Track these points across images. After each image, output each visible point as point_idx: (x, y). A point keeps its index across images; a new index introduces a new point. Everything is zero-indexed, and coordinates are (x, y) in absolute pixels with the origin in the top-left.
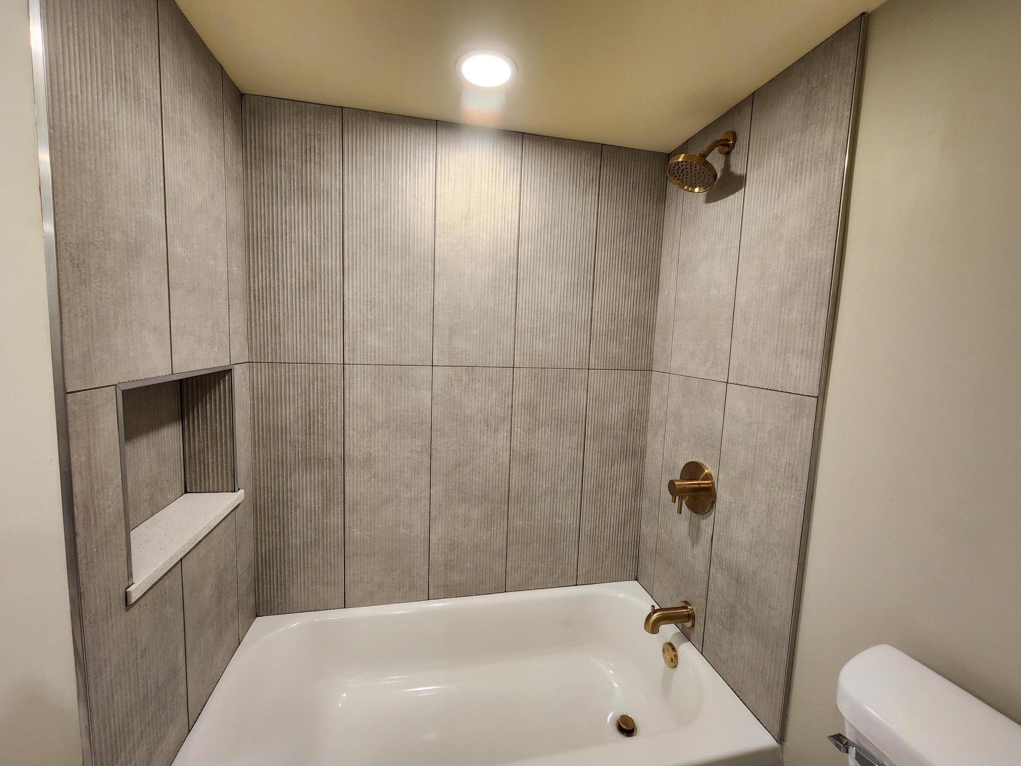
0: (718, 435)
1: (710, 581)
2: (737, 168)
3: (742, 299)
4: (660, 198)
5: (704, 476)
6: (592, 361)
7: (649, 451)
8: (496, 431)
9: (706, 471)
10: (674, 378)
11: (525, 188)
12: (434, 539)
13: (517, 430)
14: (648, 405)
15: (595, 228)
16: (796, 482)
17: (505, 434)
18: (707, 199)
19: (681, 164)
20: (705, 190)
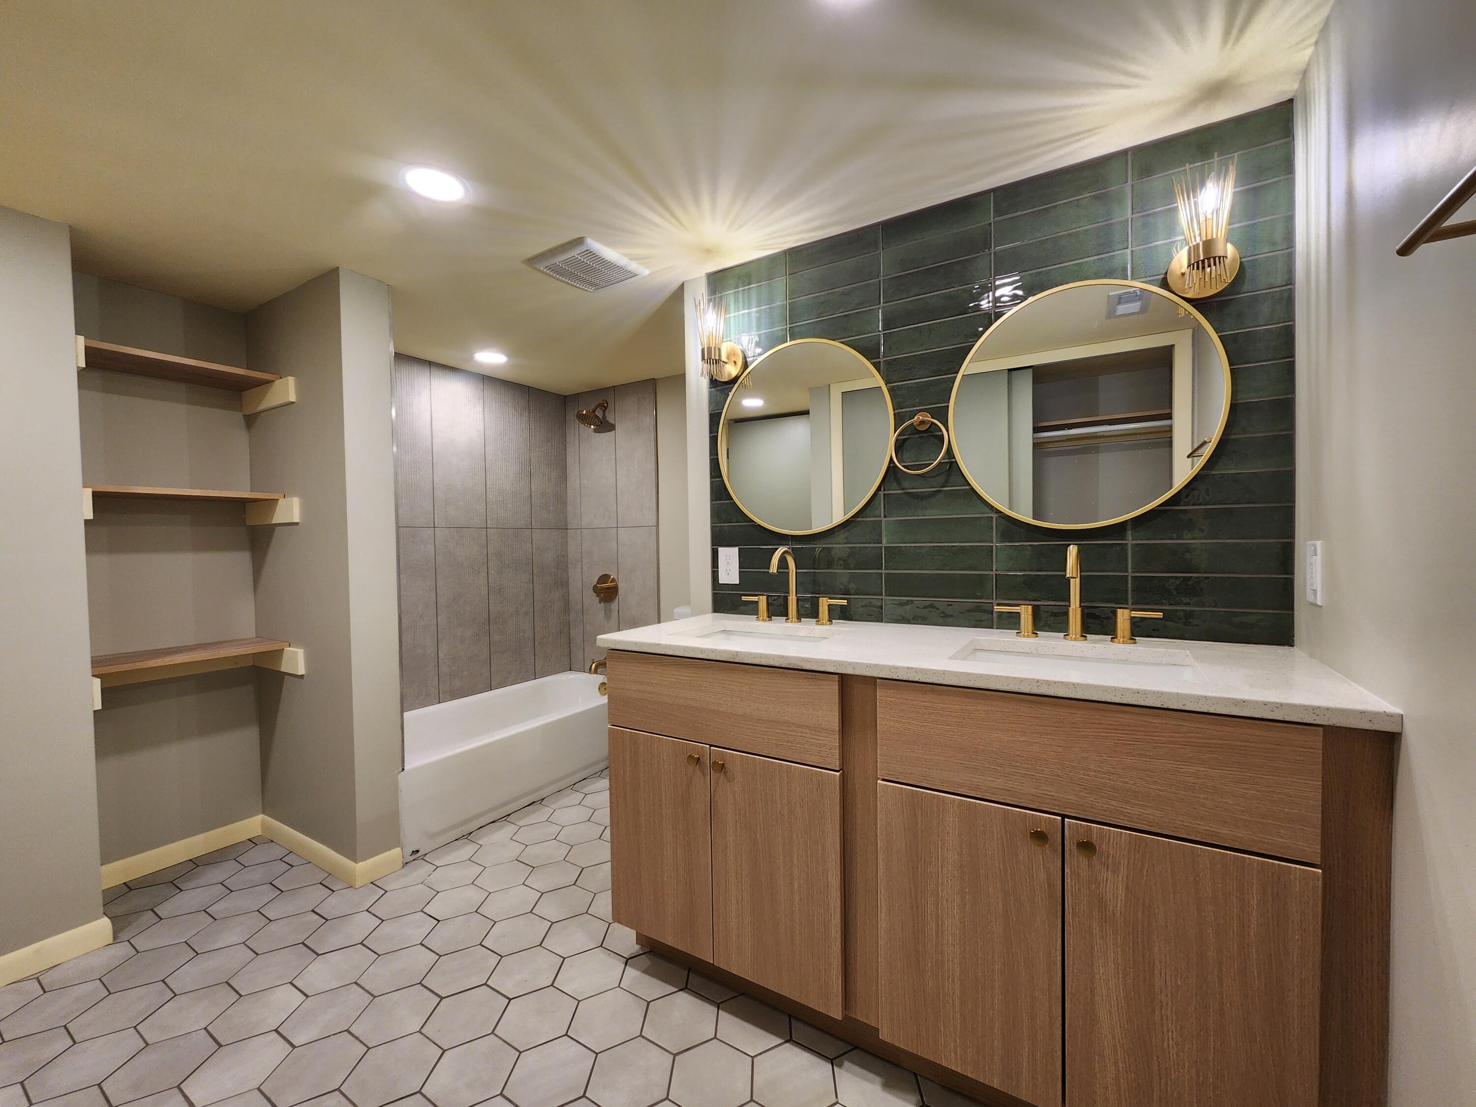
0: (616, 556)
2: (610, 419)
4: (563, 422)
5: (611, 580)
6: (533, 523)
7: (571, 581)
8: (479, 572)
9: (612, 577)
10: (585, 531)
11: (486, 409)
12: (441, 656)
13: (491, 571)
14: (567, 552)
17: (484, 575)
18: (595, 431)
19: (585, 414)
20: (595, 427)
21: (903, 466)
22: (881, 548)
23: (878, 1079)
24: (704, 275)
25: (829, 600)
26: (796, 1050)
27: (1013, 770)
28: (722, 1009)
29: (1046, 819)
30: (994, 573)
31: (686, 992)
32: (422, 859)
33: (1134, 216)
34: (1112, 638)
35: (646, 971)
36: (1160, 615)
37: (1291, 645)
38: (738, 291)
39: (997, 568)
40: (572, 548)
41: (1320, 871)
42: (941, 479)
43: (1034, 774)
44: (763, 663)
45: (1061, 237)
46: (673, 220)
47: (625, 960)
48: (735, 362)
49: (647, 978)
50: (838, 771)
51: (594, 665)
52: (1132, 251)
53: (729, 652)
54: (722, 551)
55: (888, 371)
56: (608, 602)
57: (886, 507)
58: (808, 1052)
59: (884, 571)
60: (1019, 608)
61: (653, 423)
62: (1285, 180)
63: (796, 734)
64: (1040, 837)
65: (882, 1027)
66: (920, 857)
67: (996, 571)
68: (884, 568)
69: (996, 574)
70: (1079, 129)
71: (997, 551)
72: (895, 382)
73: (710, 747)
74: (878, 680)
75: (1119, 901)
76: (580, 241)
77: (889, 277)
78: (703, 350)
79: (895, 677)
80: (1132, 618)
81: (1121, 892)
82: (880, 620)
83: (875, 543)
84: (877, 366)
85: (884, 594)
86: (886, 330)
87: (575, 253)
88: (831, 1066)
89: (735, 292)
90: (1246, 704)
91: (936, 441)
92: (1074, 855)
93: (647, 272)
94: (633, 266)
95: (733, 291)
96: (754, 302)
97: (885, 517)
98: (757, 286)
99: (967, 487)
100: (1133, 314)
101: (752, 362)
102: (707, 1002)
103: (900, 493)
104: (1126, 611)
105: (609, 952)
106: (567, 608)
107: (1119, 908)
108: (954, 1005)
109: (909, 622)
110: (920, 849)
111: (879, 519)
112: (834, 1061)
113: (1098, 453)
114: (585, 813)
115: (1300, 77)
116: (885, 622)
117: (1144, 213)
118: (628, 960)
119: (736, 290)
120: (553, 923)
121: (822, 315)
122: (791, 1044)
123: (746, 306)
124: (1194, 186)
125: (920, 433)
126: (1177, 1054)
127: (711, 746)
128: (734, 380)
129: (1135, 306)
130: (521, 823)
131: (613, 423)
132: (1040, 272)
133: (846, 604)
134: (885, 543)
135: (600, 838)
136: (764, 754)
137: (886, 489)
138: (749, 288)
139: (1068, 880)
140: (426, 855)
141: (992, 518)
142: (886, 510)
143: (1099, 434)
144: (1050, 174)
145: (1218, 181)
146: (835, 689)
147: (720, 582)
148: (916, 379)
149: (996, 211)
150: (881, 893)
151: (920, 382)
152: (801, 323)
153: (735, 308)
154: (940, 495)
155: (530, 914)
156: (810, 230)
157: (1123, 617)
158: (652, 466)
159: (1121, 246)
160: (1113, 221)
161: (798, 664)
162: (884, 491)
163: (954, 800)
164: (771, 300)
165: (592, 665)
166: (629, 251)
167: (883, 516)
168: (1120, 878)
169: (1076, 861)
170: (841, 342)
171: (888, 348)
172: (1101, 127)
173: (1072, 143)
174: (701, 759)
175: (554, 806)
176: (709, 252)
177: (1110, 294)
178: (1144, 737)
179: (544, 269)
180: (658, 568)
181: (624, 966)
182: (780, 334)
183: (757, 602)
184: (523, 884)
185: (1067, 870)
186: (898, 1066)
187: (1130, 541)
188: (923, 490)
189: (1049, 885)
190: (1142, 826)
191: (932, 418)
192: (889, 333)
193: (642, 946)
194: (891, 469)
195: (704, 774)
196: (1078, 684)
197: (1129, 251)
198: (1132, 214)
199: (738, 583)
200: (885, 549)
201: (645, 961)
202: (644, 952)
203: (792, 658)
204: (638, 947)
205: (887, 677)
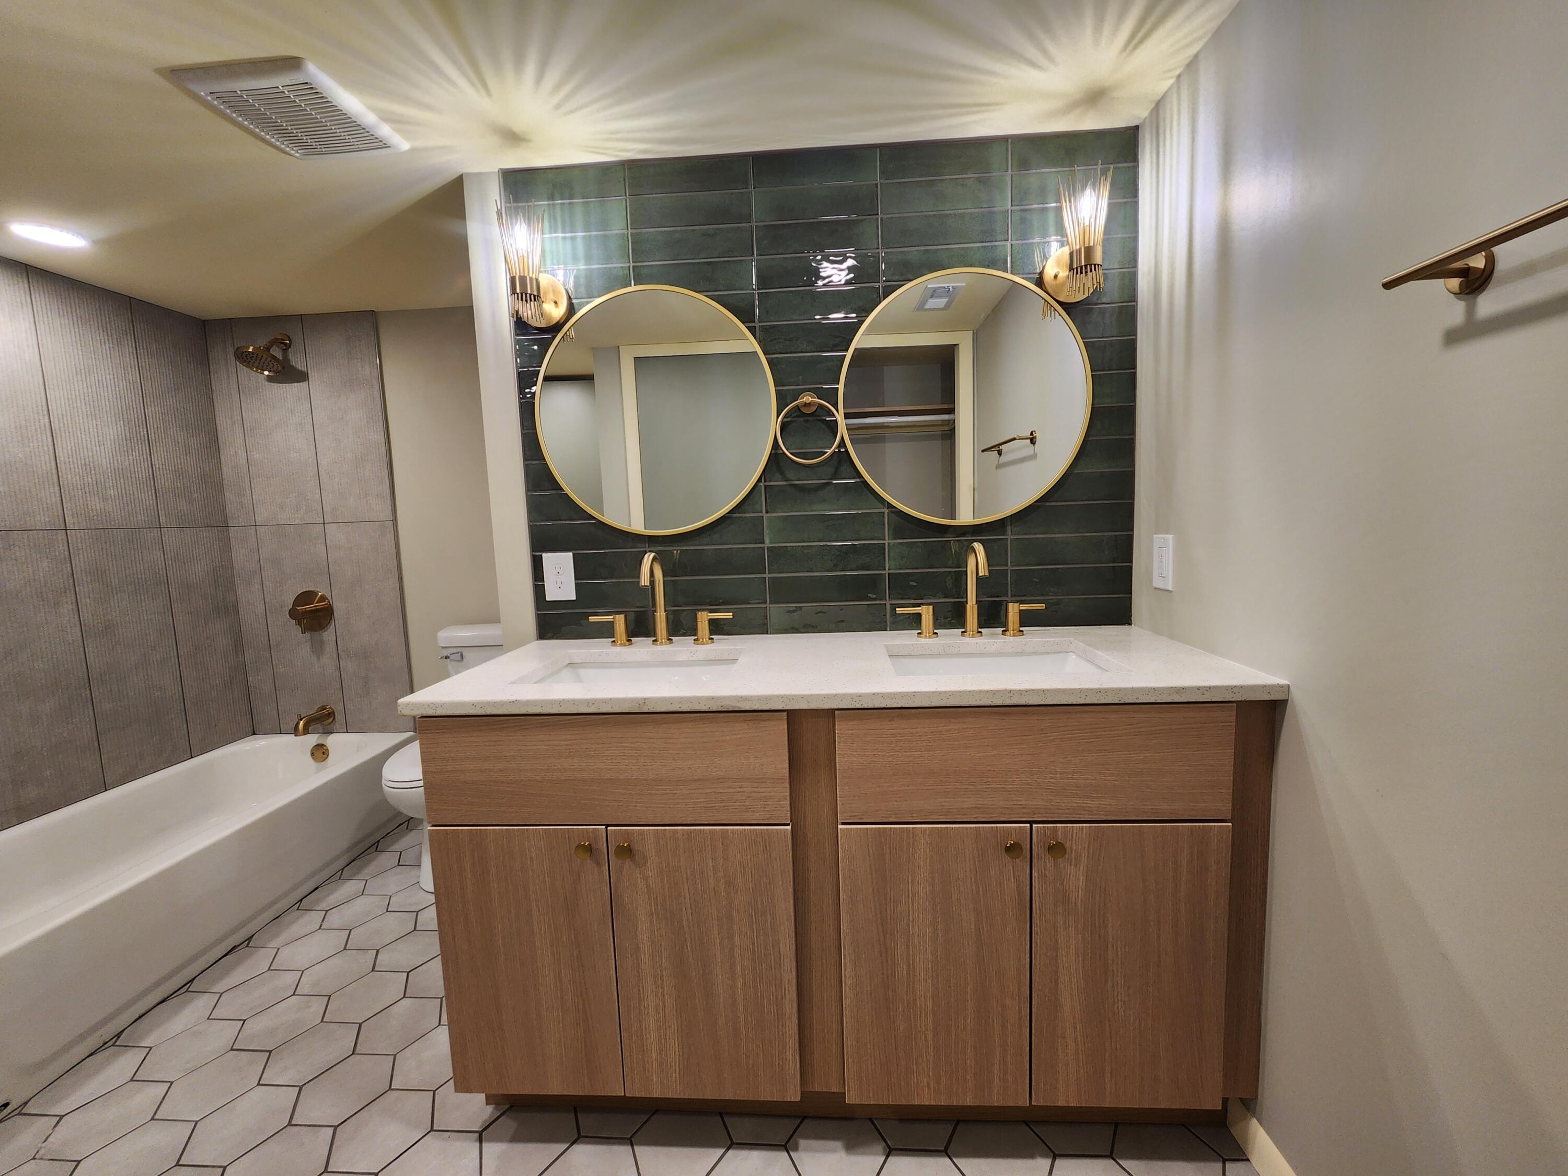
0: (325, 563)
1: (342, 673)
2: (297, 362)
3: (323, 462)
4: (203, 361)
5: (319, 599)
6: (163, 519)
7: (242, 604)
9: (320, 594)
10: (262, 530)
13: (84, 600)
14: (231, 561)
15: (139, 381)
16: (391, 573)
17: (70, 607)
18: (269, 379)
19: (253, 353)
20: (271, 374)
21: (791, 454)
22: (763, 549)
23: (838, 1144)
24: (497, 170)
25: (709, 614)
26: (743, 1153)
27: (984, 786)
28: (637, 1144)
29: (1015, 829)
30: (887, 572)
31: (582, 1143)
32: (20, 1114)
33: (1014, 208)
34: (1003, 631)
35: (517, 1138)
36: (1042, 606)
37: (1130, 624)
38: (553, 204)
39: (889, 567)
40: (240, 554)
41: (1230, 824)
42: (831, 470)
43: (1004, 786)
44: (685, 708)
45: (947, 215)
46: (470, 72)
47: (478, 1134)
48: (556, 303)
49: (520, 1147)
50: (788, 825)
51: (301, 723)
52: (1012, 245)
53: (633, 700)
54: (548, 558)
55: (766, 338)
56: (316, 631)
57: (768, 500)
58: (757, 1149)
59: (767, 576)
60: (920, 608)
61: (376, 373)
62: (1131, 202)
63: (734, 790)
64: (1012, 850)
65: (849, 1091)
66: (888, 899)
67: (889, 570)
68: (767, 572)
69: (889, 574)
70: (985, 101)
71: (889, 549)
72: (774, 354)
73: (606, 828)
74: (836, 712)
75: (1080, 891)
76: (292, 63)
77: (763, 224)
78: (513, 280)
79: (859, 706)
80: (1021, 611)
81: (1082, 883)
82: (765, 632)
83: (756, 543)
84: (752, 330)
85: (768, 602)
86: (762, 289)
87: (280, 81)
88: (786, 1154)
89: (549, 205)
90: (1184, 690)
91: (823, 426)
92: (1041, 858)
93: (405, 146)
94: (385, 131)
95: (546, 203)
96: (579, 221)
97: (767, 512)
98: (583, 202)
99: (858, 480)
100: (938, 309)
101: (582, 305)
102: (614, 1144)
103: (784, 485)
104: (1016, 605)
105: (449, 1134)
106: (238, 644)
107: (1080, 898)
108: (926, 1040)
109: (798, 632)
110: (889, 890)
111: (760, 514)
112: (787, 1146)
113: (885, 442)
114: (336, 940)
115: (1153, 105)
116: (771, 633)
117: (1022, 207)
118: (480, 1134)
119: (551, 202)
120: (336, 1127)
121: (679, 258)
122: (735, 1148)
123: (568, 229)
124: (1074, 192)
125: (804, 417)
126: (1124, 1012)
127: (607, 826)
128: (556, 328)
129: (941, 302)
130: (219, 987)
131: (304, 369)
132: (928, 250)
133: (732, 617)
134: (768, 543)
135: (373, 970)
136: (689, 823)
137: (767, 479)
138: (570, 203)
139: (1035, 883)
140: (26, 1103)
141: (884, 513)
142: (768, 504)
143: (885, 424)
144: (934, 143)
145: (1094, 190)
146: (784, 729)
147: (547, 599)
148: (799, 352)
149: (882, 172)
150: (845, 947)
151: (803, 357)
152: (650, 263)
153: (550, 227)
154: (829, 488)
155: (289, 1128)
156: (661, 141)
157: (1013, 610)
158: (381, 437)
159: (1000, 237)
160: (995, 209)
161: (734, 705)
162: (765, 481)
163: (925, 829)
164: (604, 225)
165: (298, 724)
166: (386, 105)
167: (764, 511)
168: (1081, 868)
169: (1045, 864)
170: (706, 296)
171: (765, 311)
172: (997, 104)
173: (973, 113)
174: (594, 846)
175: (275, 944)
176: (513, 138)
177: (929, 286)
178: (1103, 733)
179: (207, 95)
180: (401, 579)
181: (478, 1144)
182: (621, 273)
183: (613, 622)
184: (259, 1084)
185: (1035, 874)
186: (852, 1119)
187: (1010, 535)
188: (810, 482)
189: (1019, 895)
190: (1100, 816)
191: (818, 398)
192: (766, 292)
193: (496, 1104)
194: (776, 457)
195: (598, 864)
196: (1048, 690)
197: (1009, 244)
198: (1012, 206)
199: (574, 598)
200: (767, 549)
201: (509, 1124)
202: (502, 1112)
203: (725, 698)
204: (490, 1109)
205: (848, 707)
